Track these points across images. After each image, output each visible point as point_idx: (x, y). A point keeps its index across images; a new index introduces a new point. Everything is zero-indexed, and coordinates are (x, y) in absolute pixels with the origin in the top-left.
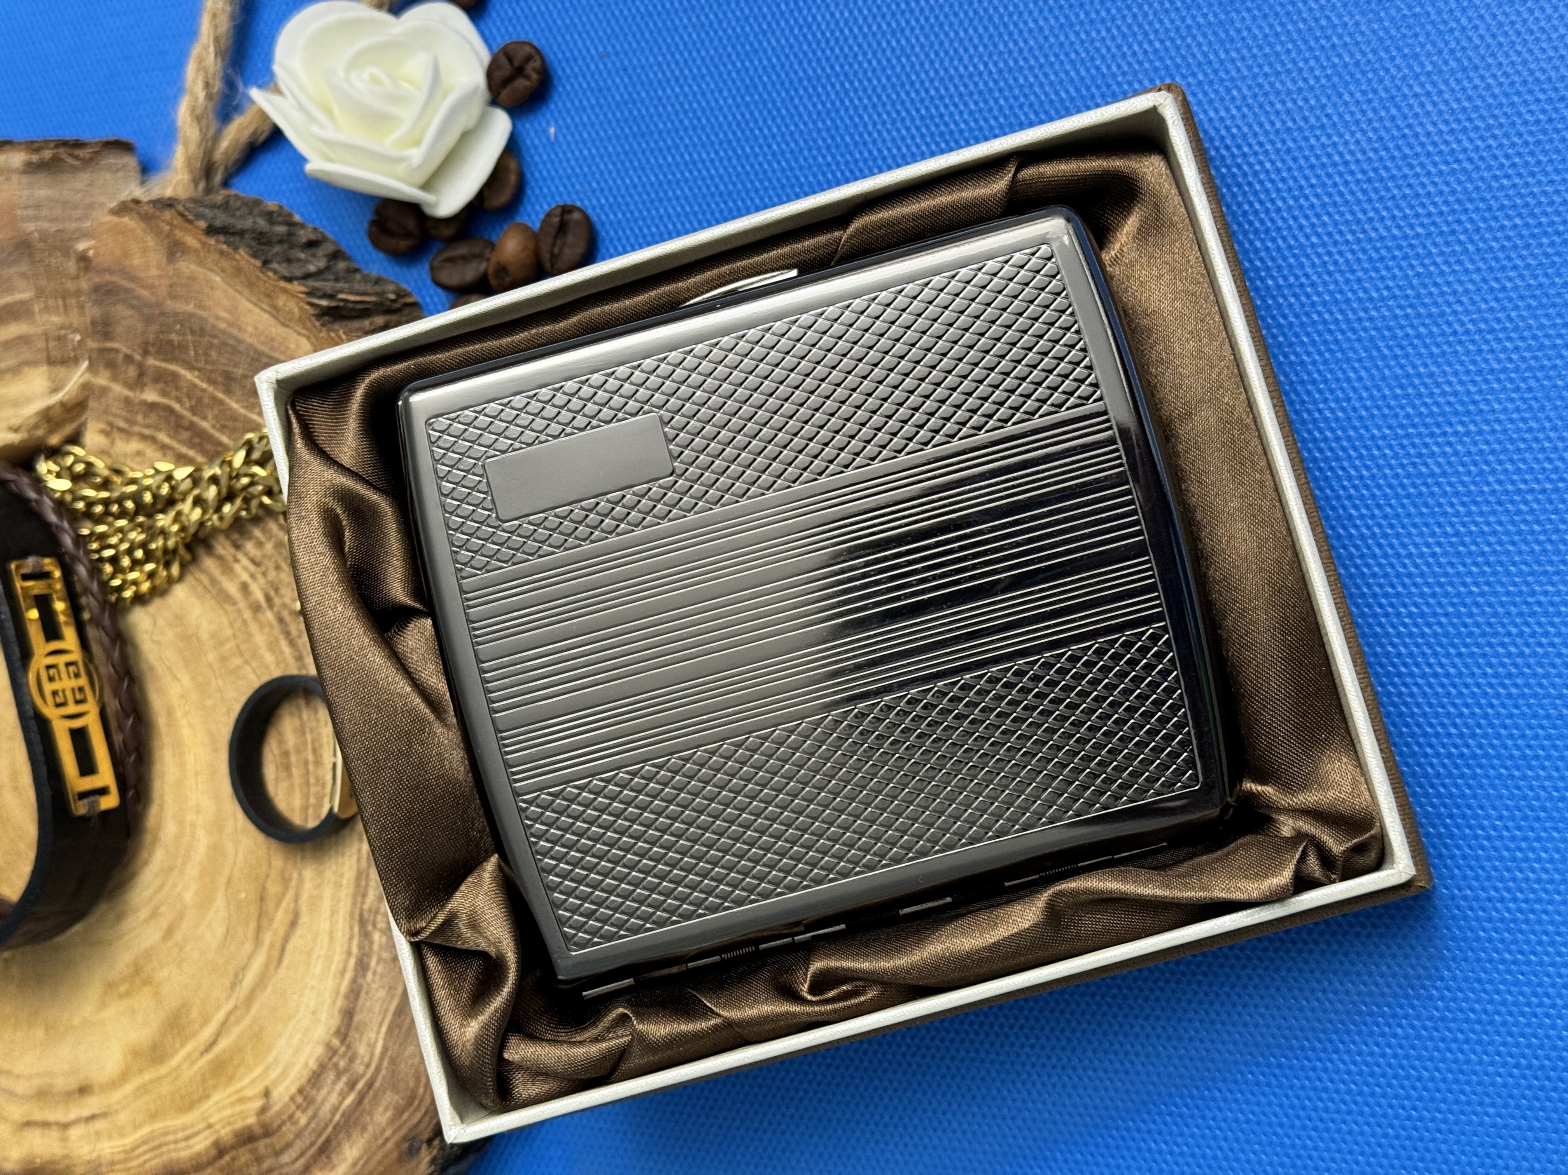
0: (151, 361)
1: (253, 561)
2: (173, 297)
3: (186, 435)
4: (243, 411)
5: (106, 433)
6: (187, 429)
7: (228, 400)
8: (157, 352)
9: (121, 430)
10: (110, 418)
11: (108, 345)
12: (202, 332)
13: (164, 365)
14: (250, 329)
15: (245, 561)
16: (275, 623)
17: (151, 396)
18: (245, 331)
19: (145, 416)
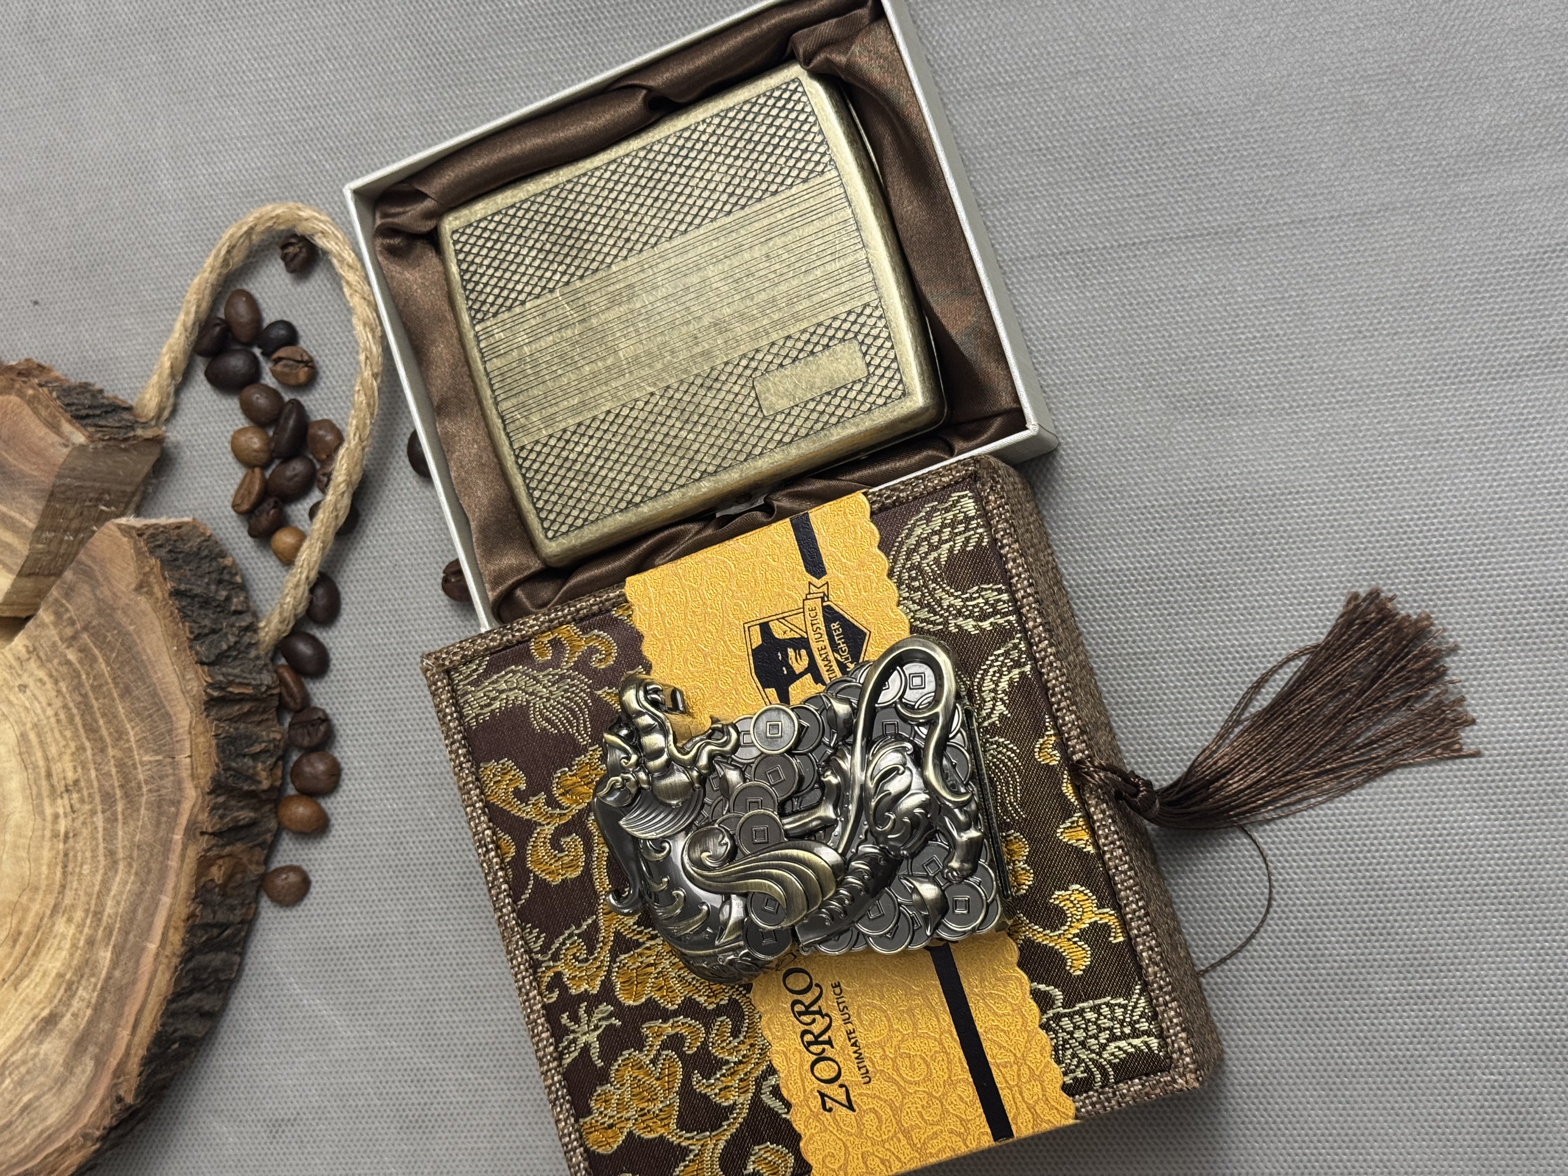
0: (85, 636)
1: (71, 807)
2: (125, 613)
3: (79, 699)
4: (123, 716)
5: (29, 652)
6: (81, 695)
7: (118, 701)
8: (92, 635)
9: (39, 657)
10: (37, 644)
11: (64, 601)
12: (129, 649)
13: (91, 644)
14: (160, 675)
15: (66, 801)
16: (62, 854)
17: (72, 656)
18: (156, 672)
19: (60, 664)
